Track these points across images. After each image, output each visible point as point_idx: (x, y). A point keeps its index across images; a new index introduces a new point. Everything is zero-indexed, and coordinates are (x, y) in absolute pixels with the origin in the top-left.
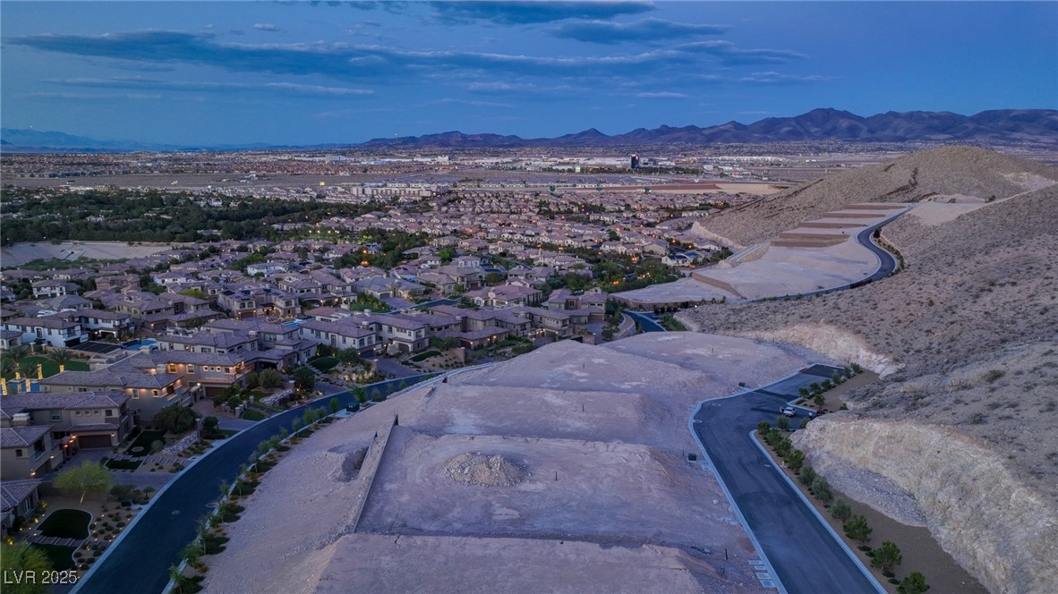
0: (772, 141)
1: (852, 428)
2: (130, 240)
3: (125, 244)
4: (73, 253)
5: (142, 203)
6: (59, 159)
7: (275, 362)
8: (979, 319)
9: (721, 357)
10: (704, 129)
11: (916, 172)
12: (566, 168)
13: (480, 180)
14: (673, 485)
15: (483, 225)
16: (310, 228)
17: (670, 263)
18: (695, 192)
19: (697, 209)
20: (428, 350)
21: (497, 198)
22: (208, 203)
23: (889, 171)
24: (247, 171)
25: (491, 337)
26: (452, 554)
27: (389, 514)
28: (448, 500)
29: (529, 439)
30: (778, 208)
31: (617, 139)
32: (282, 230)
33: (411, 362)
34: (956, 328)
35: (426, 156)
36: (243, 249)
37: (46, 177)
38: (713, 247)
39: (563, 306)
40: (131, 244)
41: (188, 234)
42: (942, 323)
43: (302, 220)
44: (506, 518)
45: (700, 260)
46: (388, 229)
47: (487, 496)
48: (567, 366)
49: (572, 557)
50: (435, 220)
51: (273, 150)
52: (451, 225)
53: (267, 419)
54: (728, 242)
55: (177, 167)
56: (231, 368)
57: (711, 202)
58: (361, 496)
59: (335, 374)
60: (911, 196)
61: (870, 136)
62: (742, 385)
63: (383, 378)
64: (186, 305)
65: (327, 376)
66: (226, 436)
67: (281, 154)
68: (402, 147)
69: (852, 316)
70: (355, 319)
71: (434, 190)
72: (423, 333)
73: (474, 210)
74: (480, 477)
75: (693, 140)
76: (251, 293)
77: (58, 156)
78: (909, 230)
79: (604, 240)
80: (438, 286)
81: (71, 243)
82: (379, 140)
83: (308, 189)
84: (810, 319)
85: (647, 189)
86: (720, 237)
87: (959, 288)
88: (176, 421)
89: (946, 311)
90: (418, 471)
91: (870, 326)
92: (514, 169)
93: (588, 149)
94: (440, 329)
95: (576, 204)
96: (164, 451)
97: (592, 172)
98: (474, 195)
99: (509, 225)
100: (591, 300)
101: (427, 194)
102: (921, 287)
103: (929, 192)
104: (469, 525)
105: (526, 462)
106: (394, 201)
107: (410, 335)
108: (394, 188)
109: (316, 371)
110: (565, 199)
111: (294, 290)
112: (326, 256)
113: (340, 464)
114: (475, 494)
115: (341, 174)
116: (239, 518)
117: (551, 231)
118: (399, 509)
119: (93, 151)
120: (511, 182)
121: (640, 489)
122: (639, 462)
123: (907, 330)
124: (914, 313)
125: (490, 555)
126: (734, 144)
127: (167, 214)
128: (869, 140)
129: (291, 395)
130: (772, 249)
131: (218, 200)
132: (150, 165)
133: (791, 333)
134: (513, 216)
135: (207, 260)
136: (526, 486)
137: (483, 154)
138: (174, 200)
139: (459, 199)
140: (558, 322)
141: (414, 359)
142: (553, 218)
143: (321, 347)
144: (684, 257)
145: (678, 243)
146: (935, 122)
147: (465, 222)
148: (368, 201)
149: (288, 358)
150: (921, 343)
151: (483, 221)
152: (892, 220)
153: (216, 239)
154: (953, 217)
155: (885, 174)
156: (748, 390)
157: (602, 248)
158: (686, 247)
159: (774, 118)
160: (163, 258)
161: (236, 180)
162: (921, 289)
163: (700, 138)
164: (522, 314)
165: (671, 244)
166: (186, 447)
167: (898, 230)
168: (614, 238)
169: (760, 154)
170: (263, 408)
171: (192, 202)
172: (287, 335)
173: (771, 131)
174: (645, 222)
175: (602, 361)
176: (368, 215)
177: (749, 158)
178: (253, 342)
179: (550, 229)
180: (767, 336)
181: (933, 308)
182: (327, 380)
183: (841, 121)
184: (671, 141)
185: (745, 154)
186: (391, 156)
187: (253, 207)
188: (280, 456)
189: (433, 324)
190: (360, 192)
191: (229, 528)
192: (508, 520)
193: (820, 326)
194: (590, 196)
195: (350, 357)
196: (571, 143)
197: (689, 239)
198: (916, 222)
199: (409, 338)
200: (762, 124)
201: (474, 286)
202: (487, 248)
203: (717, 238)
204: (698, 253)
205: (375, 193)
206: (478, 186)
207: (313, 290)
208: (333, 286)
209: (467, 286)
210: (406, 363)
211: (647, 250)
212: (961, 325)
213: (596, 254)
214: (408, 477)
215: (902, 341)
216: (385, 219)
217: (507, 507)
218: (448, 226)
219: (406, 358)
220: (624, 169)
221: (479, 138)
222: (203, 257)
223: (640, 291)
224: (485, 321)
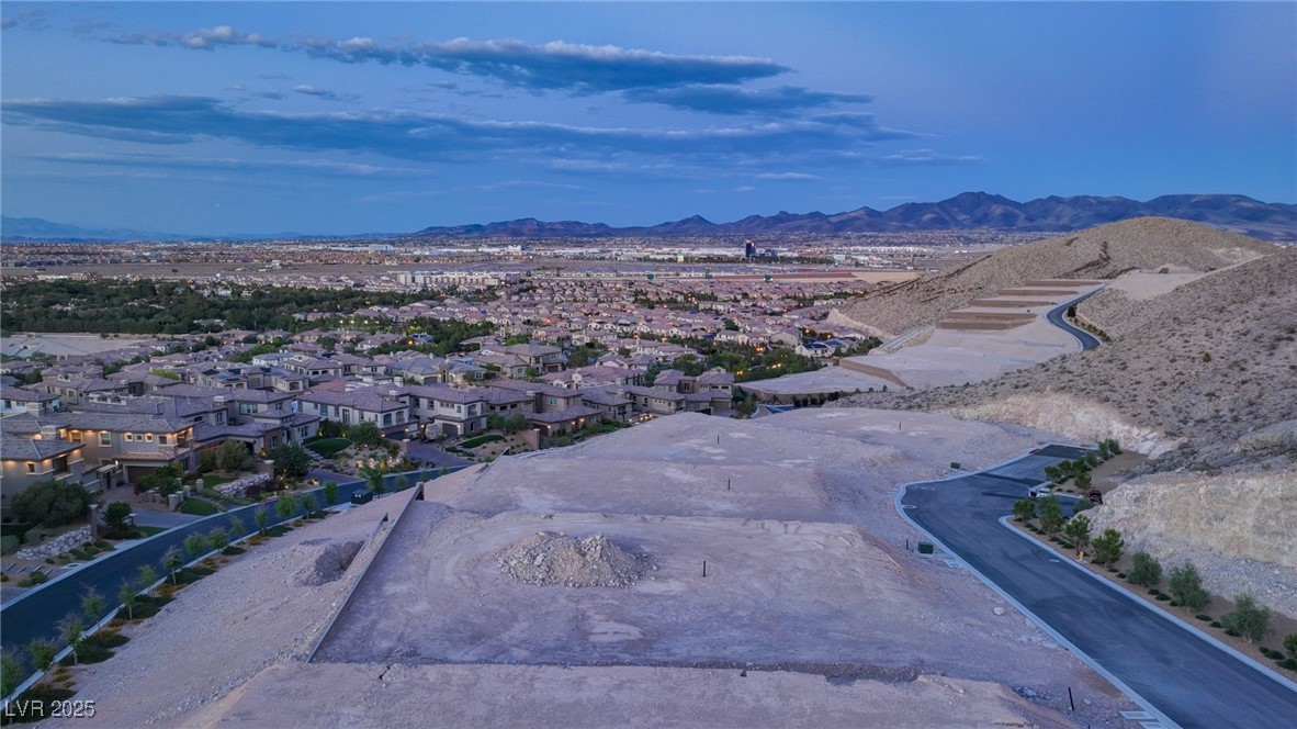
0: (912, 230)
1: (1202, 490)
2: (104, 332)
3: (97, 337)
4: (25, 348)
5: (129, 291)
6: (32, 249)
7: (251, 440)
8: (1284, 375)
9: (913, 434)
10: (830, 216)
11: (1105, 246)
12: (666, 257)
13: (559, 269)
14: (913, 584)
15: (564, 314)
16: (341, 318)
17: (807, 353)
18: (827, 280)
19: (831, 297)
20: (486, 434)
21: (582, 286)
22: (213, 292)
23: (1073, 245)
24: (270, 261)
25: (577, 420)
26: (502, 700)
27: (385, 635)
28: (503, 610)
29: (648, 517)
30: (937, 290)
31: (726, 227)
32: (305, 321)
33: (460, 448)
34: (1252, 391)
35: (494, 246)
36: (248, 340)
37: (11, 266)
38: (858, 336)
39: (675, 388)
40: (104, 337)
41: (180, 324)
42: (1229, 383)
43: (333, 309)
44: (616, 638)
45: (844, 350)
46: (442, 319)
47: (578, 602)
48: (692, 441)
49: (773, 703)
50: (503, 309)
51: (305, 240)
52: (524, 314)
53: (222, 513)
54: (878, 333)
55: (182, 256)
56: (169, 436)
57: (848, 291)
58: (336, 604)
59: (343, 460)
60: (1105, 272)
61: (1030, 225)
62: (955, 466)
63: (416, 466)
64: (147, 385)
65: (330, 462)
66: (143, 534)
67: (313, 244)
68: (464, 236)
69: (1092, 381)
70: (380, 389)
71: (502, 278)
72: (478, 410)
73: (552, 299)
74: (563, 571)
75: (817, 229)
76: (242, 371)
77: (33, 245)
78: (1114, 306)
79: (719, 330)
80: (504, 369)
81: (25, 335)
82: (436, 228)
83: (342, 278)
84: (1030, 388)
85: (768, 277)
86: (865, 326)
87: (1244, 338)
88: (51, 506)
89: (1230, 367)
90: (449, 566)
91: (1123, 391)
92: (603, 259)
93: (692, 239)
94: (503, 408)
95: (681, 293)
96: (20, 554)
97: (698, 262)
98: (552, 284)
99: (598, 314)
100: (711, 381)
101: (494, 282)
102: (1187, 338)
103: (1127, 267)
104: (542, 653)
105: (646, 549)
106: (452, 290)
107: (459, 411)
108: (453, 276)
109: (314, 455)
110: (667, 288)
111: (305, 371)
112: (358, 347)
113: (312, 561)
114: (554, 599)
115: (387, 263)
116: (111, 655)
117: (651, 320)
118: (406, 626)
119: (79, 241)
120: (598, 271)
121: (860, 589)
122: (847, 548)
123: (1178, 394)
124: (1184, 372)
125: (589, 700)
126: (868, 234)
127: (158, 303)
128: (1028, 230)
129: (266, 482)
130: (939, 332)
131: (226, 288)
132: (148, 254)
133: (1004, 408)
134: (600, 305)
135: (201, 352)
136: (649, 586)
137: (564, 244)
138: (170, 290)
139: (534, 289)
140: (670, 404)
141: (465, 445)
142: (652, 307)
143: (326, 425)
144: (824, 346)
145: (813, 333)
146: (1105, 209)
147: (541, 312)
148: (419, 290)
149: (271, 435)
150: (1203, 409)
151: (564, 311)
152: (1089, 296)
153: (216, 329)
154: (1169, 289)
155: (1069, 248)
156: (966, 474)
157: (717, 338)
158: (823, 337)
159: (913, 204)
160: (143, 350)
161: (254, 269)
162: (1187, 342)
163: (826, 226)
164: (620, 392)
165: (804, 334)
166: (67, 549)
167: (1099, 307)
168: (733, 328)
169: (900, 245)
170: (217, 499)
171: (191, 291)
172: (274, 405)
173: (910, 217)
174: (769, 312)
175: (743, 435)
176: (417, 304)
177: (887, 248)
178: (219, 412)
179: (649, 317)
180: (968, 412)
181: (1210, 364)
182: (329, 467)
183: (994, 207)
184: (792, 230)
185: (881, 245)
186: (451, 246)
187: (271, 296)
188: (224, 562)
189: (493, 400)
190: (409, 280)
191: (83, 674)
192: (619, 642)
193: (1047, 396)
194: (697, 284)
195: (367, 436)
196: (670, 233)
197: (828, 327)
198: (1120, 296)
199: (457, 415)
200: (900, 211)
201: (553, 369)
202: (569, 338)
203: (862, 328)
204: (841, 342)
205: (428, 282)
206: (558, 275)
207: (331, 372)
208: (359, 367)
209: (544, 369)
210: (453, 450)
211: (775, 340)
212: (1259, 384)
213: (710, 344)
214: (431, 574)
215: (1174, 408)
216: (439, 308)
217: (616, 621)
218: (519, 316)
219: (453, 443)
220: (738, 258)
221: (559, 227)
222: (196, 349)
223: (773, 381)
224: (568, 398)
